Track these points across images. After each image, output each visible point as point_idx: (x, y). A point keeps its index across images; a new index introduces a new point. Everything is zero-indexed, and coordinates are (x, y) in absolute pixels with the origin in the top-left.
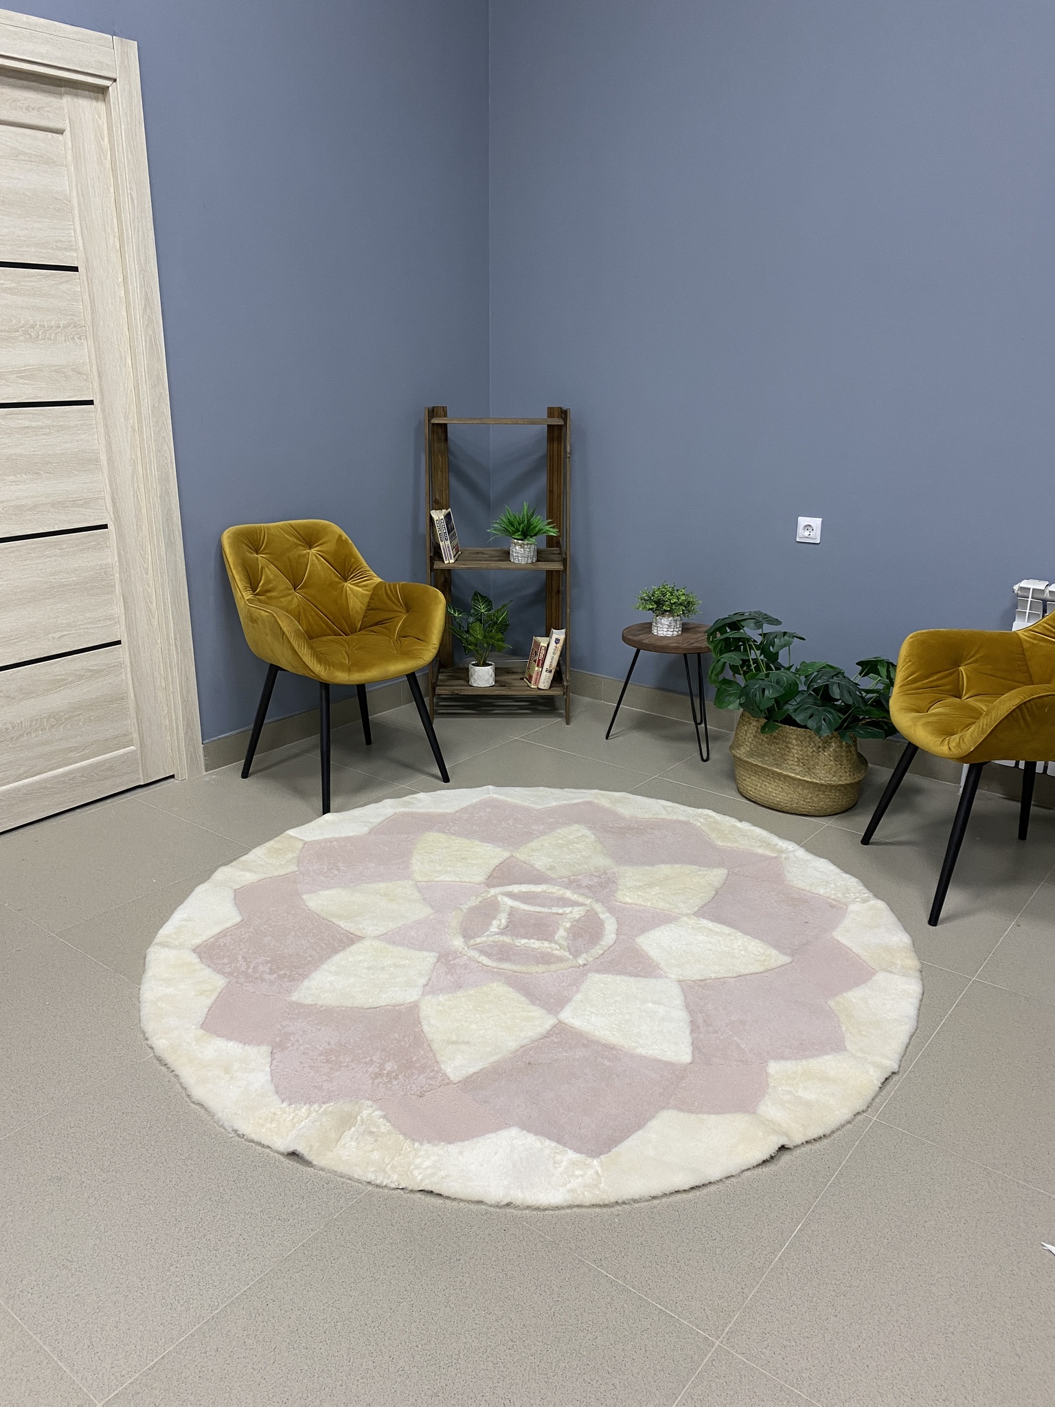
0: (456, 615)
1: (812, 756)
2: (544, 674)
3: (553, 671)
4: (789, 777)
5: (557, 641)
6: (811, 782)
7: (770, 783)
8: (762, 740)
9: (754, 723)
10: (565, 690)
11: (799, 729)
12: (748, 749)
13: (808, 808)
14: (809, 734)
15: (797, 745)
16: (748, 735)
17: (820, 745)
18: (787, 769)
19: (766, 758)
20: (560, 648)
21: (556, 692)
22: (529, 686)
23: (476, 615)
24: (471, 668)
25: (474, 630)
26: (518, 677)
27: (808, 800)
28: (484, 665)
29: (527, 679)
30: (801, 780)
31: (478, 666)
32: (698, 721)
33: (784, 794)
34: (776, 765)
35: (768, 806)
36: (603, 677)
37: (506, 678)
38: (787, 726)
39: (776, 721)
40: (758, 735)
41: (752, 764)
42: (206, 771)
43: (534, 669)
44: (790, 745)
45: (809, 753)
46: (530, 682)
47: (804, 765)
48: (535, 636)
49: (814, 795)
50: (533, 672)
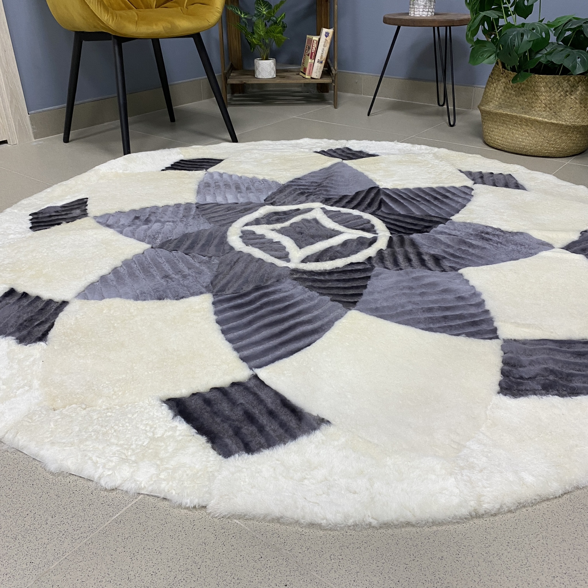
0: (243, 16)
1: (559, 101)
2: (316, 64)
3: (324, 62)
4: (537, 121)
5: (327, 35)
6: (557, 124)
7: (517, 130)
8: (510, 94)
9: (503, 80)
10: (333, 78)
11: (548, 76)
12: (497, 103)
13: (552, 150)
14: (557, 80)
15: (547, 92)
16: (497, 91)
17: (568, 89)
18: (535, 116)
19: (514, 108)
20: (329, 41)
21: (326, 80)
22: (304, 77)
23: (259, 16)
24: (256, 62)
25: (257, 27)
26: (295, 73)
27: (552, 142)
28: (267, 59)
29: (302, 72)
30: (547, 123)
31: (262, 60)
32: (441, 103)
33: (530, 138)
34: (525, 112)
35: (514, 151)
36: (363, 74)
37: (285, 74)
38: (536, 75)
39: (527, 71)
40: (506, 89)
41: (502, 115)
42: (35, 139)
43: (307, 62)
44: (538, 93)
45: (556, 98)
46: (305, 74)
47: (551, 110)
48: (308, 36)
49: (558, 137)
50: (307, 64)
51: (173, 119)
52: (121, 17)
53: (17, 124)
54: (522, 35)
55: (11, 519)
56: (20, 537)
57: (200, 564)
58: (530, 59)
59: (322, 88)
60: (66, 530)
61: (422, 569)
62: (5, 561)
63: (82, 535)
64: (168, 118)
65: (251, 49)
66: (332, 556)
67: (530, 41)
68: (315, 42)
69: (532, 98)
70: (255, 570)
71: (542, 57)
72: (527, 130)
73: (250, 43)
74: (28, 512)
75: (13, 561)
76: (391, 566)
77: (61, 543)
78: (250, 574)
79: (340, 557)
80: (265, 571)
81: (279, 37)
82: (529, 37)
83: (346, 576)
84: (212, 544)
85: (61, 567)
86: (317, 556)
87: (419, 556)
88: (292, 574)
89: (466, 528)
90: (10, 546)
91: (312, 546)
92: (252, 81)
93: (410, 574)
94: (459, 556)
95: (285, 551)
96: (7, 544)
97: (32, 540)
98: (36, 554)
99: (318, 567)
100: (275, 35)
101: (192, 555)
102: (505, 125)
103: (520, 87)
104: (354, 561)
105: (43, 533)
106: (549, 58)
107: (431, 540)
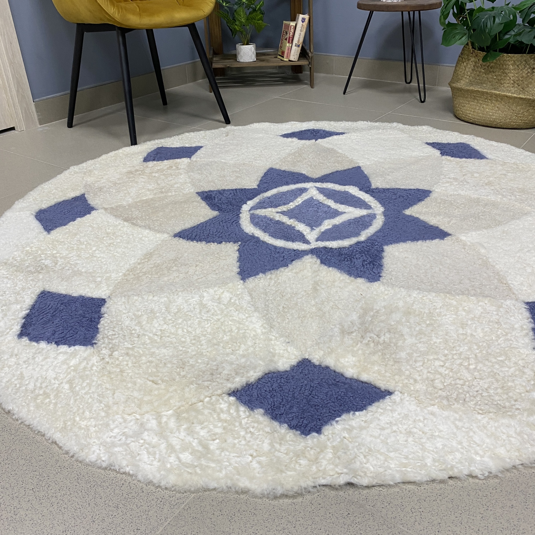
0: (224, 4)
1: (527, 77)
2: (294, 48)
3: (301, 46)
4: (507, 96)
5: (303, 20)
6: (525, 98)
7: (487, 105)
9: (473, 59)
10: (310, 60)
11: (516, 55)
12: (467, 80)
13: (519, 122)
14: (524, 58)
15: (515, 69)
16: (467, 69)
18: (504, 92)
19: (485, 85)
20: (305, 26)
21: (304, 62)
22: (282, 60)
23: (239, 4)
24: (238, 47)
25: (239, 14)
26: (273, 56)
27: (520, 115)
28: (247, 44)
29: (279, 55)
30: (515, 98)
31: (243, 45)
32: (408, 81)
33: (500, 112)
34: (495, 88)
35: (484, 124)
36: (334, 56)
37: (263, 57)
38: (505, 54)
39: (496, 51)
40: (476, 68)
41: (473, 91)
42: (40, 125)
43: (285, 46)
44: (506, 71)
45: (524, 74)
46: (283, 57)
47: (519, 86)
48: (284, 22)
49: (526, 110)
50: (285, 49)
51: (165, 103)
52: (126, 10)
53: (23, 111)
54: (494, 18)
55: (109, 489)
56: (121, 506)
57: (294, 522)
58: (499, 40)
59: (297, 69)
60: (162, 497)
61: (497, 518)
62: (112, 529)
63: (178, 501)
64: (161, 101)
65: (233, 35)
66: (413, 510)
67: (502, 24)
68: (292, 27)
69: (501, 76)
70: (346, 526)
71: (510, 37)
72: (497, 105)
73: (231, 30)
74: (123, 482)
75: (120, 529)
76: (469, 516)
77: (161, 510)
78: (342, 529)
79: (421, 510)
80: (355, 526)
81: (259, 23)
82: (500, 19)
83: (430, 528)
84: (300, 504)
85: (166, 532)
86: (399, 510)
87: (491, 505)
88: (380, 528)
89: (527, 478)
90: (114, 515)
91: (392, 500)
92: (235, 65)
93: (487, 522)
94: (527, 504)
95: (368, 507)
96: (111, 513)
97: (133, 508)
98: (140, 521)
99: (403, 521)
100: (256, 21)
101: (285, 515)
102: (476, 101)
103: (489, 66)
104: (434, 513)
105: (141, 501)
106: (519, 38)
107: (498, 490)
